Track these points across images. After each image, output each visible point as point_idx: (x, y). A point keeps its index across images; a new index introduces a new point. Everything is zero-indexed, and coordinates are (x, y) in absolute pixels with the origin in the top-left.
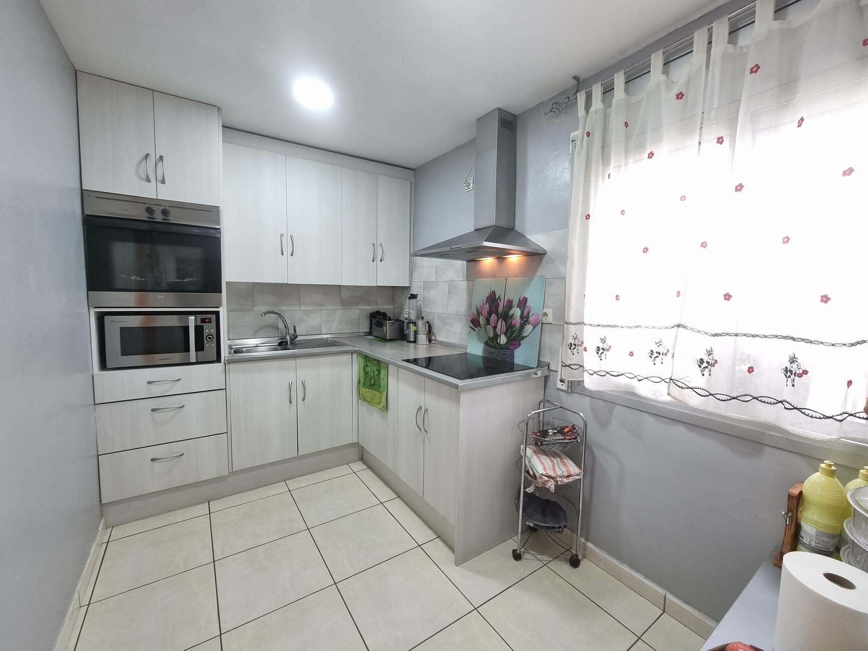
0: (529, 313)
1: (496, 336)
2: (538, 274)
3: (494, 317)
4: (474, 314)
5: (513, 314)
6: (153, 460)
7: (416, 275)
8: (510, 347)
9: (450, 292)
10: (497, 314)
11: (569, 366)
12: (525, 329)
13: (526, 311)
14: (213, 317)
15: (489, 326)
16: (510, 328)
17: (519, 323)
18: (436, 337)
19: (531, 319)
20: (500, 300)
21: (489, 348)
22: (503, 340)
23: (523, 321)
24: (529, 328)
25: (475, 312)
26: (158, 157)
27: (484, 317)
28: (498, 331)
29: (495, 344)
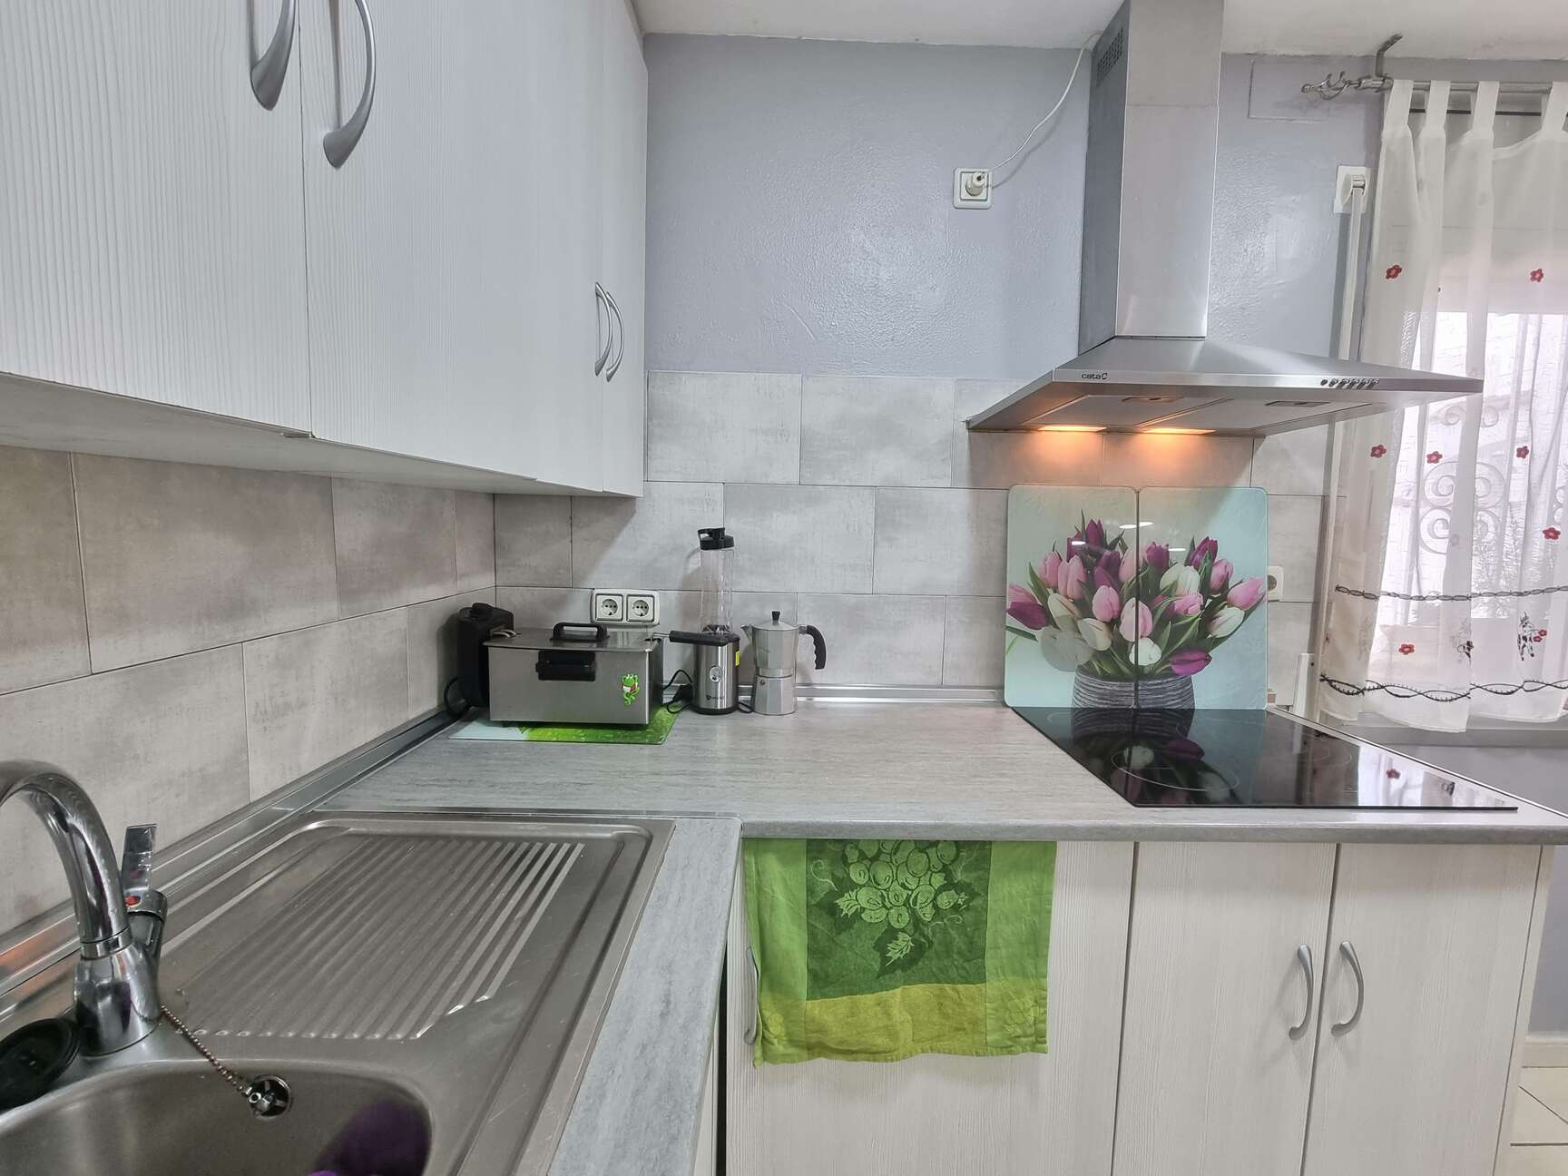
0: (1225, 580)
1: (1121, 647)
2: (1242, 482)
3: (1104, 597)
4: (1022, 590)
5: (1174, 583)
8: (1176, 669)
9: (884, 521)
10: (1116, 584)
12: (1218, 621)
13: (1217, 573)
15: (1088, 620)
16: (1165, 623)
17: (1197, 606)
19: (1236, 593)
20: (1124, 548)
21: (1096, 683)
22: (1148, 654)
23: (1209, 601)
24: (1229, 617)
25: (1025, 583)
27: (1068, 598)
28: (1127, 630)
29: (1118, 667)
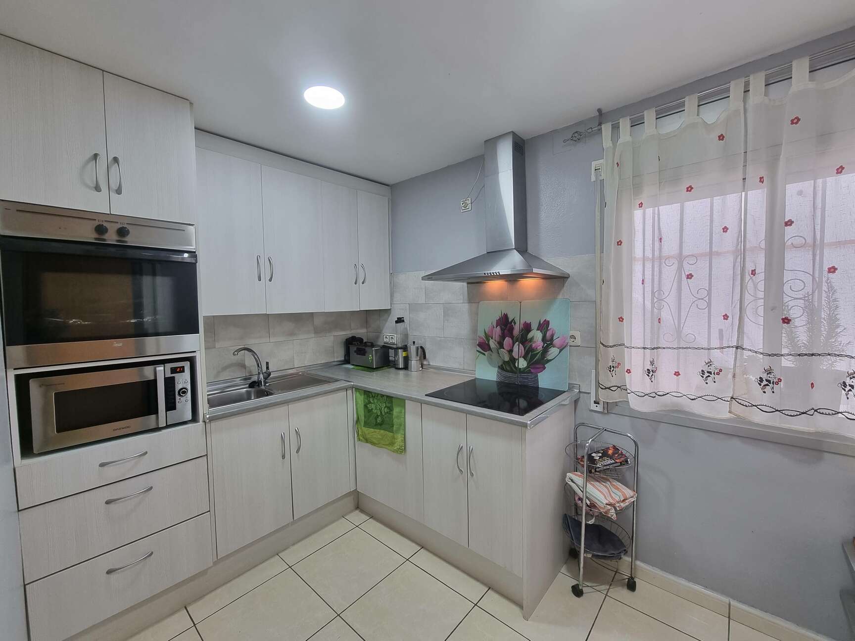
0: (552, 336)
1: (513, 360)
2: (560, 297)
3: (507, 341)
4: (482, 338)
5: (533, 337)
6: (109, 572)
7: (397, 297)
8: (532, 371)
9: (446, 314)
10: (512, 337)
11: (609, 388)
12: (550, 352)
13: (548, 334)
14: (187, 365)
15: (502, 349)
16: (529, 353)
17: (541, 346)
18: (429, 362)
19: (556, 342)
20: (515, 323)
21: (504, 373)
22: (522, 364)
23: (545, 345)
24: (553, 352)
25: (482, 335)
26: (110, 159)
27: (495, 341)
28: (515, 354)
29: (512, 368)
